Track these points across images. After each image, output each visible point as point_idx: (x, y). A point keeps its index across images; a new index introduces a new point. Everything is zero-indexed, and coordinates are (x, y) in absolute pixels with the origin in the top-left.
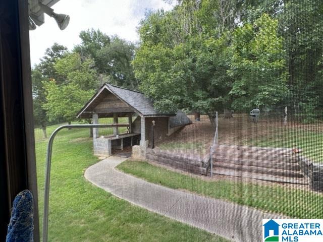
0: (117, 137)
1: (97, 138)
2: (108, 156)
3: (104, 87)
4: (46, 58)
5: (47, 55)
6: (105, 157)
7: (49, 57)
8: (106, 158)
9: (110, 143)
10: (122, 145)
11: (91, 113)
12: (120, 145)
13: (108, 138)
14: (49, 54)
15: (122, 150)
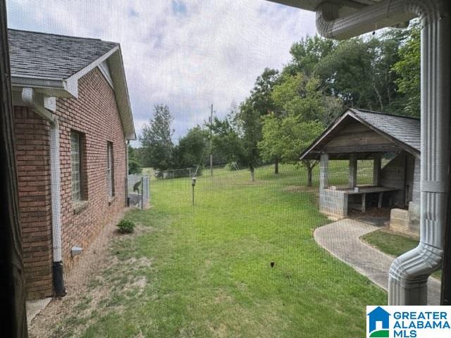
0: (356, 191)
1: (325, 188)
2: (342, 217)
3: (346, 115)
4: (256, 89)
5: (257, 86)
6: (337, 219)
7: (259, 87)
8: (340, 219)
9: (347, 199)
10: (364, 204)
11: (319, 152)
12: (361, 203)
13: (343, 190)
14: (259, 84)
15: (364, 211)
